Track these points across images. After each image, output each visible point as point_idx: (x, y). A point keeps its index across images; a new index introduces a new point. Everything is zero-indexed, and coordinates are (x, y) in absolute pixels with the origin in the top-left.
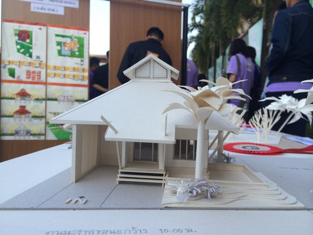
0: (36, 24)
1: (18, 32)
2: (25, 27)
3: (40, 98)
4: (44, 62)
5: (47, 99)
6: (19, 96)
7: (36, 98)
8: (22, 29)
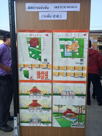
0: (44, 31)
1: (29, 40)
2: (35, 35)
3: (48, 93)
4: (51, 63)
5: (53, 94)
6: (32, 92)
7: (45, 93)
8: (32, 37)
